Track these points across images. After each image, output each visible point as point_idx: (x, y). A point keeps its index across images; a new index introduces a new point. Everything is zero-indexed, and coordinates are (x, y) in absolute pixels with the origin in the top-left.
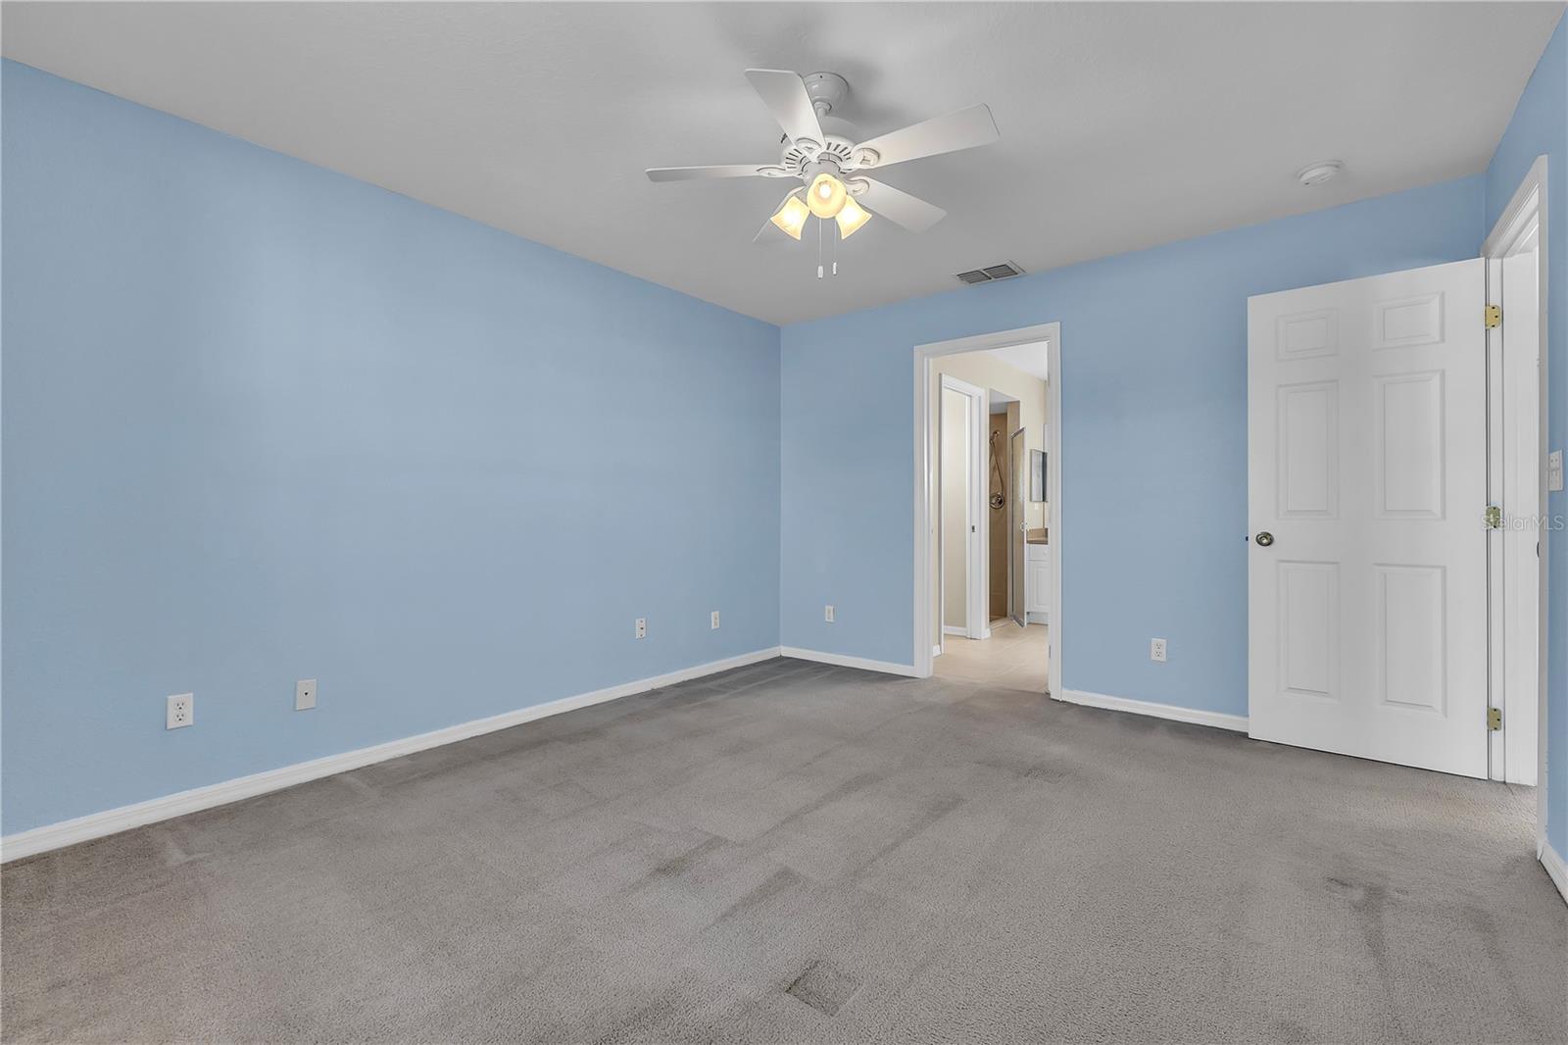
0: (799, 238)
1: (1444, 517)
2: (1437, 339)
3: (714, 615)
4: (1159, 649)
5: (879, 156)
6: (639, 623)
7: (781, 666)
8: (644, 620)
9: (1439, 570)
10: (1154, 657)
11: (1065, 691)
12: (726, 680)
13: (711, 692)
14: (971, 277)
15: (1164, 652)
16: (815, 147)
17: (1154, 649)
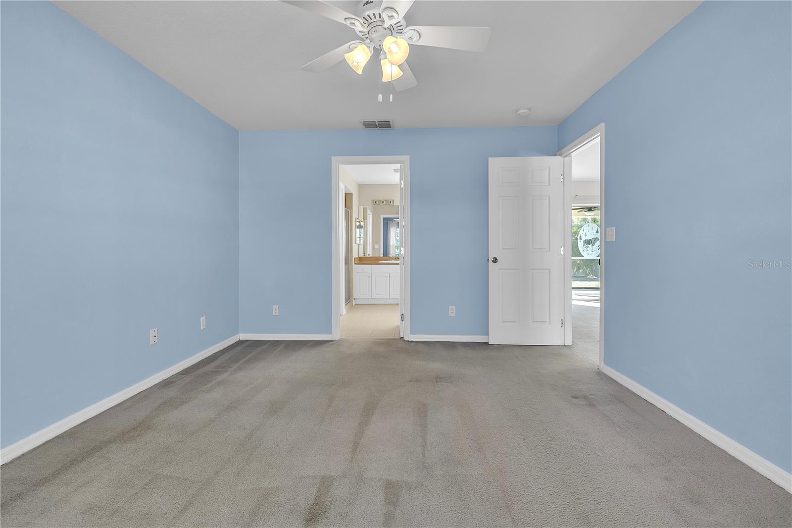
0: (360, 72)
1: (550, 250)
2: (548, 184)
3: (203, 319)
4: (452, 311)
5: (420, 37)
6: (152, 333)
7: (246, 347)
8: (156, 330)
9: (548, 270)
10: (450, 315)
11: (412, 336)
12: (217, 363)
13: (216, 372)
14: (368, 125)
15: (454, 311)
16: (395, 15)
17: (450, 311)
